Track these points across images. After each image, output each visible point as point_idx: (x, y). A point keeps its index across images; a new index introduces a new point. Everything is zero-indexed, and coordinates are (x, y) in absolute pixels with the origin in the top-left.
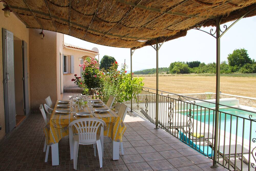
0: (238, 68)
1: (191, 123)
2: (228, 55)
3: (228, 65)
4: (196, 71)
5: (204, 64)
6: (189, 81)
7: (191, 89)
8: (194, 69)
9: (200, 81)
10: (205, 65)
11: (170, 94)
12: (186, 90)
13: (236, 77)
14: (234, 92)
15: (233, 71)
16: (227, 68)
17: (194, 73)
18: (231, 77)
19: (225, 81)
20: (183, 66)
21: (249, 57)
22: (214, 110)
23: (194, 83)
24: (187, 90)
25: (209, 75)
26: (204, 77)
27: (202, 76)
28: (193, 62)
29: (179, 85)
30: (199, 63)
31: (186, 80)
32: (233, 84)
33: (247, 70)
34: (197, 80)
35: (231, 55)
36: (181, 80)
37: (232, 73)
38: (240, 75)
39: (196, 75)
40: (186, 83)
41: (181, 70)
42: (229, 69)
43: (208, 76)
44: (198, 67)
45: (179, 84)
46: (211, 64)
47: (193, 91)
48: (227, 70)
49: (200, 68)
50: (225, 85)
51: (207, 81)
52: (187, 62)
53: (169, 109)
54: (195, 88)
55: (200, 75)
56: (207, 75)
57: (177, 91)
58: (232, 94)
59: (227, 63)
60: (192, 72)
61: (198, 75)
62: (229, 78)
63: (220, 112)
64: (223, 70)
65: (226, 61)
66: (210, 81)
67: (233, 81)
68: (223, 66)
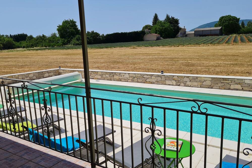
0: (69, 41)
1: (49, 118)
2: (58, 26)
3: (58, 37)
4: (23, 45)
5: (31, 37)
6: (18, 58)
7: (22, 67)
8: (20, 43)
9: (31, 57)
10: (33, 38)
11: (4, 80)
12: (16, 68)
13: (69, 50)
14: (72, 65)
15: (64, 44)
16: (58, 40)
17: (21, 47)
18: (64, 50)
19: (59, 54)
20: (6, 39)
21: (78, 28)
22: (83, 97)
23: (24, 59)
24: (18, 68)
25: (39, 49)
26: (35, 52)
27: (32, 51)
28: (18, 35)
29: (6, 64)
30: (26, 35)
31: (14, 57)
32: (68, 57)
33: (78, 42)
34: (28, 55)
35: (60, 26)
36: (7, 56)
37: (64, 46)
38: (73, 47)
39: (25, 50)
40: (14, 59)
41: (3, 44)
42: (60, 42)
43: (39, 51)
44: (25, 40)
45: (6, 62)
46: (40, 36)
47: (25, 69)
48: (58, 43)
49: (28, 42)
50: (60, 59)
51: (39, 56)
52: (11, 35)
53: (8, 102)
54: (27, 65)
55: (29, 50)
56: (37, 50)
57: (6, 71)
58: (71, 67)
59: (58, 36)
60: (19, 47)
61: (28, 50)
62: (62, 51)
63: (94, 98)
64: (54, 43)
65: (56, 33)
66: (42, 56)
67: (67, 53)
68: (54, 38)
